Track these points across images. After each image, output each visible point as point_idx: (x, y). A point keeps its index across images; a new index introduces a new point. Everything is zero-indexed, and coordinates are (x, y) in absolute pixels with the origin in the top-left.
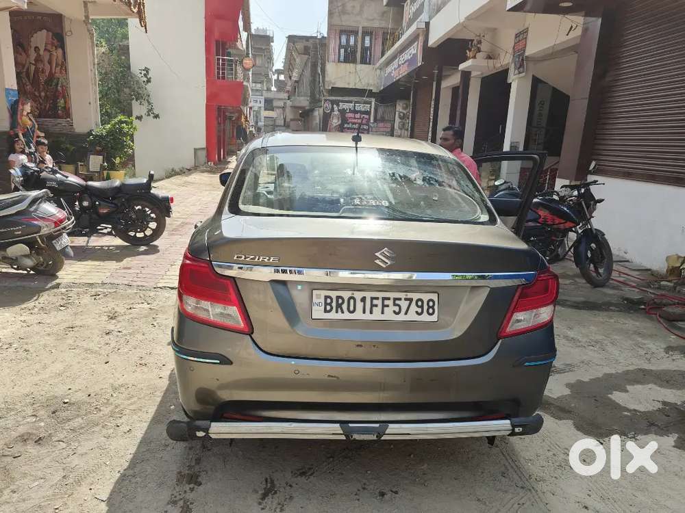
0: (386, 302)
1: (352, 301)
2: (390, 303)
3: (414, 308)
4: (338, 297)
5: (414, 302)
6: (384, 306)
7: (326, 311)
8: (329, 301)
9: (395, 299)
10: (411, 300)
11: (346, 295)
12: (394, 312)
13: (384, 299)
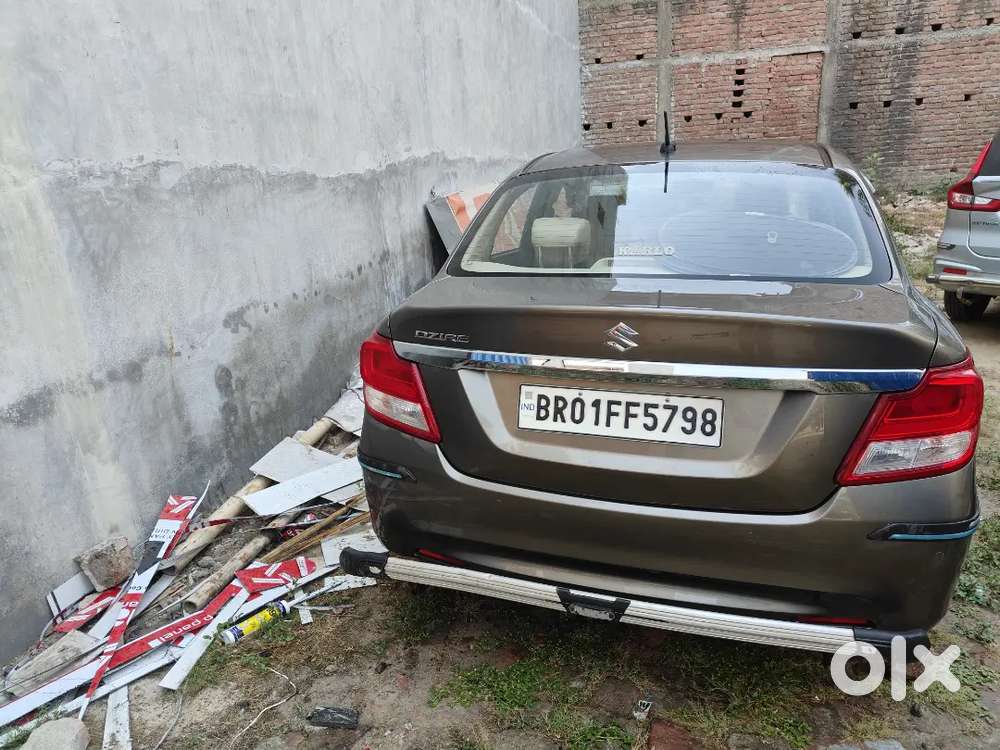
0: (633, 410)
1: (578, 405)
2: (639, 411)
3: (679, 421)
4: (557, 399)
5: (679, 414)
6: (629, 415)
7: (539, 418)
8: (543, 403)
9: (647, 406)
10: (674, 409)
11: (570, 395)
12: (645, 426)
13: (629, 404)
